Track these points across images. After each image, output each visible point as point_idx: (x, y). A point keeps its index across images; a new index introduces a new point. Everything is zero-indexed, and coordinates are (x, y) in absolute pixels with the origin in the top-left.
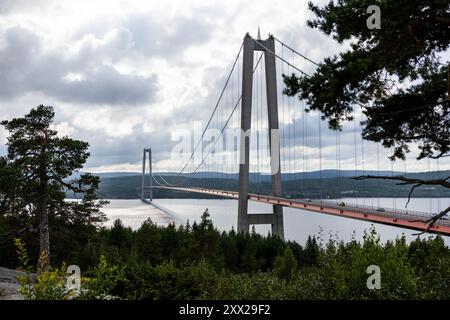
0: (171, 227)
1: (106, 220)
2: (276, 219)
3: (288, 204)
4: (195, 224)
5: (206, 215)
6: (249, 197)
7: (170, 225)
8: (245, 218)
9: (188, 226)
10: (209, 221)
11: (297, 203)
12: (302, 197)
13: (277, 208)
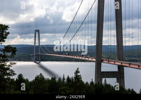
0: (53, 79)
1: (14, 74)
2: (119, 75)
3: (128, 65)
4: (68, 77)
5: (77, 72)
6: (102, 61)
7: (52, 78)
8: (100, 74)
9: (64, 79)
10: (79, 76)
11: (134, 65)
12: (136, 61)
13: (121, 68)
